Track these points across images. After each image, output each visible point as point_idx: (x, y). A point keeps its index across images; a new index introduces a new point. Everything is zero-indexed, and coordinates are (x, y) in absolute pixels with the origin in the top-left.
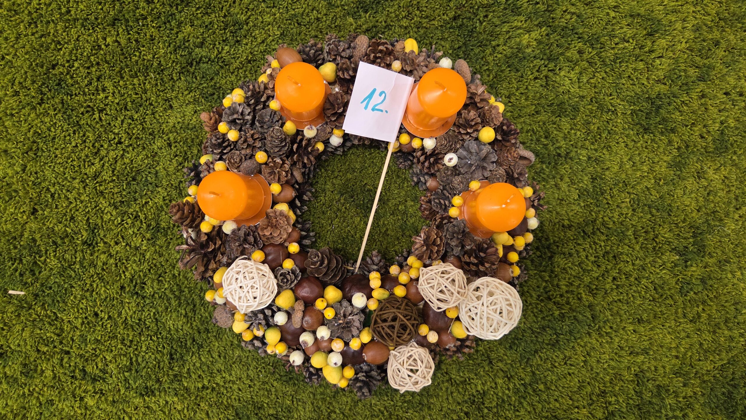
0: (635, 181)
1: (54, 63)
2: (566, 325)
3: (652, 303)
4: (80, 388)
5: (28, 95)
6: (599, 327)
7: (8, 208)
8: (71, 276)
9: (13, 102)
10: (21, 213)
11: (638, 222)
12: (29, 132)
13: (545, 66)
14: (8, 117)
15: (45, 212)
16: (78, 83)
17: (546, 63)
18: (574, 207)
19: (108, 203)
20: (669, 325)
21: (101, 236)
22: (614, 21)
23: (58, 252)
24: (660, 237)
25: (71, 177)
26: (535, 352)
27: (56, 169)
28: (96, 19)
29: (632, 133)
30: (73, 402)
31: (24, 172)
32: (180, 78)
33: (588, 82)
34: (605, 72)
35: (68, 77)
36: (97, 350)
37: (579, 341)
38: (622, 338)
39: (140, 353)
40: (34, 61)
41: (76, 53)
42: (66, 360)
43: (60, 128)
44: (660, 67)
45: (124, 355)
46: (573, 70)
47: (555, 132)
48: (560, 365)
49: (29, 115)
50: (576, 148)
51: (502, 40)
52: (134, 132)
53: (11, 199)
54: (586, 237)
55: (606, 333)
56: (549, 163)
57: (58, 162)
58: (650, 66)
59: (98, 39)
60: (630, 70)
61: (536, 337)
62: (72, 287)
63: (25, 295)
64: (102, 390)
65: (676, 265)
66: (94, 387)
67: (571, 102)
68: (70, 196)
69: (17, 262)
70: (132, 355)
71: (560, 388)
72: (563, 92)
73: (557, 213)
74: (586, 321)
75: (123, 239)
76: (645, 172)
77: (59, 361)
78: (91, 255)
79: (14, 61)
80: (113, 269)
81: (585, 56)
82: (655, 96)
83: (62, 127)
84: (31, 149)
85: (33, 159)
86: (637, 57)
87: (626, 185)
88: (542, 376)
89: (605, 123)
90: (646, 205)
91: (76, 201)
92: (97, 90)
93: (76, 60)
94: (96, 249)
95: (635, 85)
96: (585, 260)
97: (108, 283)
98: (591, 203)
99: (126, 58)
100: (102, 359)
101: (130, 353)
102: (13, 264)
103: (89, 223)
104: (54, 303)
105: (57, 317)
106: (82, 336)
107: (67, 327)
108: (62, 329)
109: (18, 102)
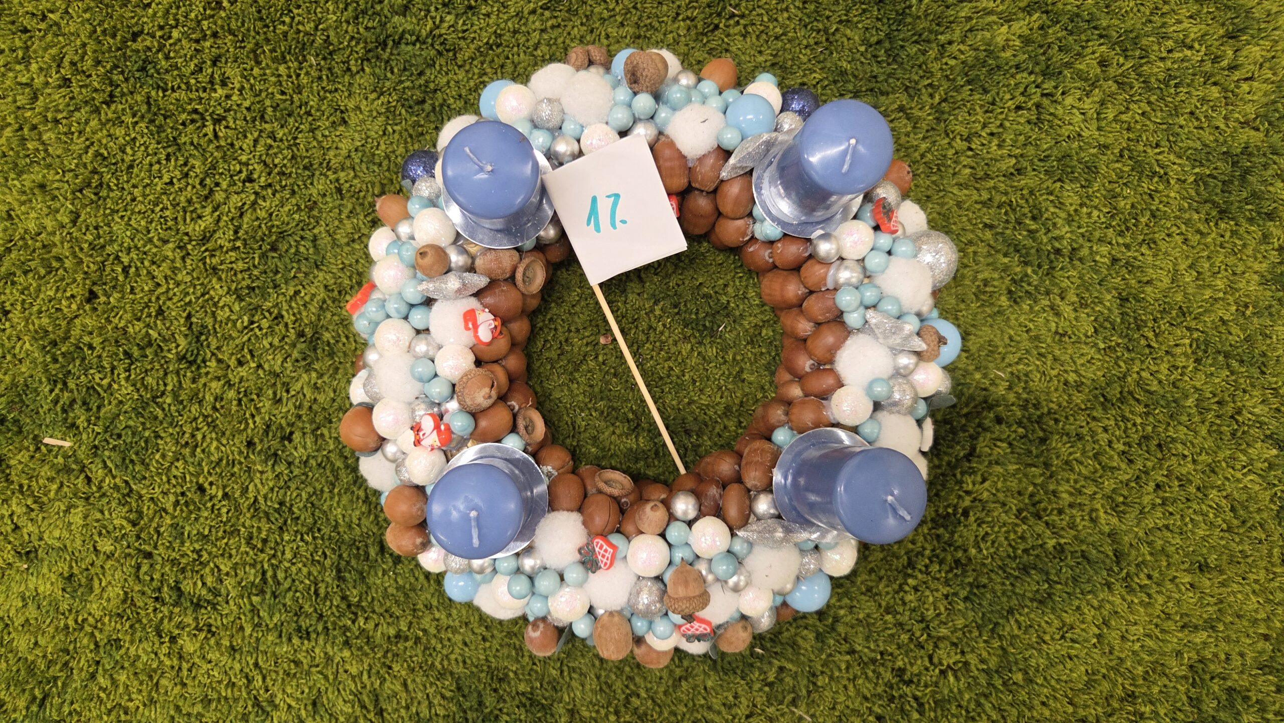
0: (1201, 306)
1: (135, 29)
2: (1067, 566)
3: (1227, 535)
4: (170, 619)
5: (86, 86)
6: (1128, 574)
7: (43, 289)
8: (156, 418)
9: (59, 97)
10: (68, 298)
11: (1206, 383)
12: (87, 153)
13: (1037, 87)
14: (50, 125)
15: (112, 299)
16: (177, 68)
17: (1039, 80)
18: (1086, 349)
19: (225, 288)
20: (1256, 577)
21: (213, 347)
23: (133, 372)
24: (1244, 412)
25: (160, 239)
26: (1008, 612)
27: (132, 222)
29: (1196, 216)
30: (157, 645)
31: (74, 225)
32: (363, 70)
33: (1115, 120)
34: (1149, 103)
35: (160, 56)
36: (204, 553)
37: (1090, 597)
38: (1169, 598)
39: (280, 562)
40: (99, 25)
41: (176, 14)
42: (144, 568)
43: (143, 148)
44: (1249, 97)
45: (250, 565)
46: (1087, 96)
47: (1052, 210)
48: (1053, 639)
49: (87, 122)
50: (1089, 241)
51: (958, 32)
52: (277, 161)
53: (50, 272)
54: (1109, 405)
55: (1140, 586)
56: (1039, 266)
57: (137, 210)
58: (1230, 94)
60: (1194, 100)
61: (1012, 584)
62: (158, 437)
63: (71, 448)
64: (210, 625)
65: (1271, 467)
66: (196, 619)
67: (1083, 155)
68: (156, 273)
69: (59, 386)
70: (266, 566)
71: (1053, 682)
72: (1069, 137)
73: (1055, 359)
74: (1104, 562)
75: (253, 356)
76: (1219, 291)
77: (133, 571)
78: (194, 381)
79: (64, 23)
80: (234, 408)
81: (1112, 71)
82: (1239, 150)
83: (147, 148)
84: (89, 185)
85: (92, 202)
86: (1208, 77)
87: (1184, 315)
88: (1020, 656)
89: (1146, 197)
90: (1219, 352)
91: (167, 283)
92: (212, 82)
93: (176, 27)
94: (203, 371)
95: (1202, 128)
96: (1107, 448)
97: (224, 434)
98: (1118, 345)
99: (267, 26)
100: (212, 570)
101: (261, 562)
102: (51, 391)
103: (191, 324)
104: (125, 463)
105: (131, 490)
106: (174, 526)
107: (148, 509)
108: (140, 514)
109: (67, 99)
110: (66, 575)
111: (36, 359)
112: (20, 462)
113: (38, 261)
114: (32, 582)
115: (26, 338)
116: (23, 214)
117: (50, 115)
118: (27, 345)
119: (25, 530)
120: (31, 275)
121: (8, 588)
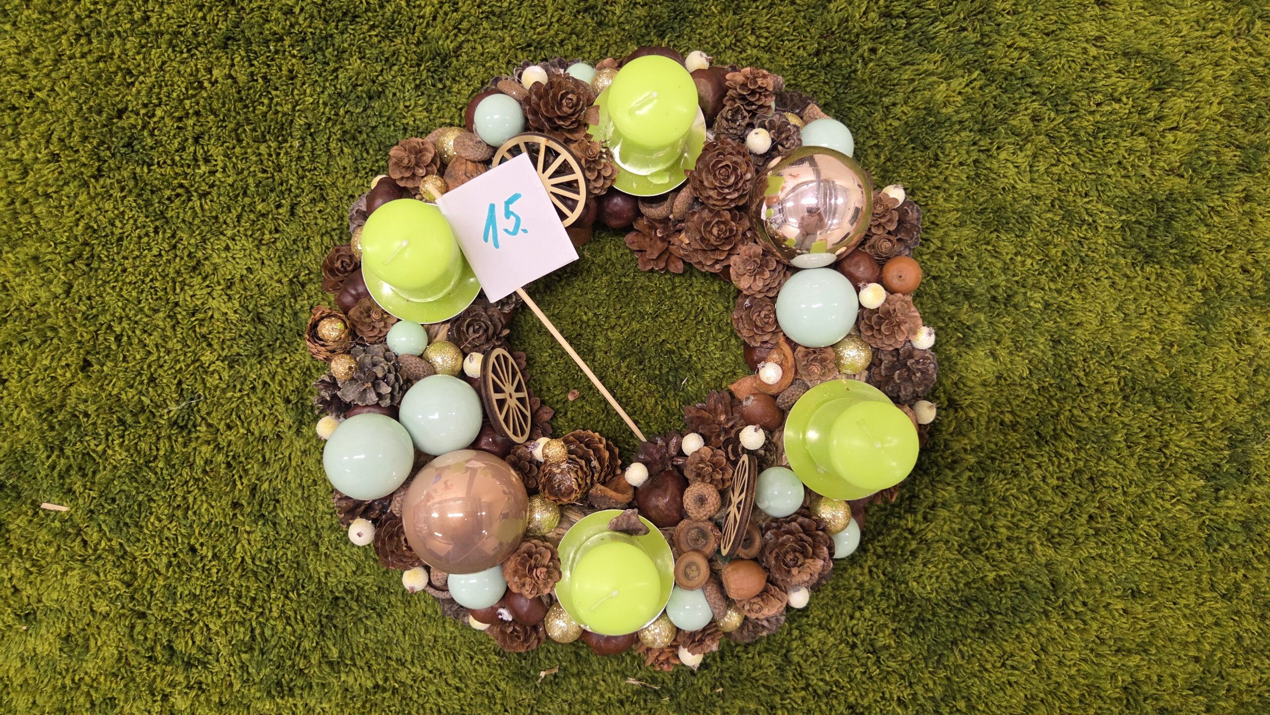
0: (1128, 346)
1: (120, 106)
2: (1006, 597)
3: (1157, 562)
4: (163, 678)
5: (74, 161)
6: (1064, 602)
7: (39, 358)
8: (149, 482)
9: (48, 172)
10: (63, 367)
11: (1134, 419)
12: (77, 225)
13: (975, 144)
14: (41, 200)
15: (105, 368)
16: (162, 145)
17: (976, 138)
18: (1020, 391)
19: (215, 355)
20: (1185, 602)
21: (203, 413)
22: (1096, 64)
23: (127, 437)
24: (1171, 446)
25: (150, 309)
26: (952, 643)
27: (124, 293)
28: (195, 35)
29: (1123, 261)
30: (150, 704)
32: (341, 150)
33: (1047, 172)
34: (1078, 154)
35: (146, 133)
36: (194, 612)
37: (1028, 626)
38: (1104, 623)
39: (267, 620)
40: (85, 102)
41: (159, 93)
42: (138, 628)
43: (131, 221)
44: (1174, 146)
45: (240, 623)
46: (1021, 150)
47: (989, 257)
49: (76, 196)
50: (1024, 287)
51: (901, 94)
53: (44, 342)
54: (1043, 443)
55: (1076, 613)
57: (128, 281)
58: (1156, 144)
59: (197, 70)
60: (1122, 151)
61: (956, 617)
62: (151, 500)
63: (68, 512)
64: (200, 683)
65: (1199, 497)
66: (187, 677)
67: (1017, 206)
68: (147, 342)
69: (56, 453)
70: (254, 624)
72: (1004, 189)
74: (1041, 592)
75: (241, 420)
76: (1145, 331)
77: (127, 631)
78: (185, 445)
79: (50, 100)
80: (222, 471)
81: (1043, 125)
82: (1164, 197)
83: (136, 221)
84: (80, 256)
85: (84, 273)
86: (1135, 128)
87: (1112, 354)
88: (963, 685)
89: (1075, 244)
90: (1147, 389)
91: (158, 351)
92: (196, 160)
93: (159, 105)
94: (193, 435)
95: (1129, 177)
96: (1042, 484)
97: (212, 495)
98: (1051, 385)
99: (247, 107)
100: (202, 628)
101: (250, 620)
102: (48, 457)
103: (182, 390)
104: (119, 526)
105: (126, 552)
106: (167, 587)
107: (142, 570)
108: (134, 574)
109: (56, 174)
110: (63, 635)
111: (32, 425)
112: (19, 527)
113: (33, 331)
114: (31, 642)
115: (23, 406)
116: (19, 285)
117: (40, 190)
118: (24, 413)
119: (24, 593)
120: (26, 345)
121: (8, 649)
